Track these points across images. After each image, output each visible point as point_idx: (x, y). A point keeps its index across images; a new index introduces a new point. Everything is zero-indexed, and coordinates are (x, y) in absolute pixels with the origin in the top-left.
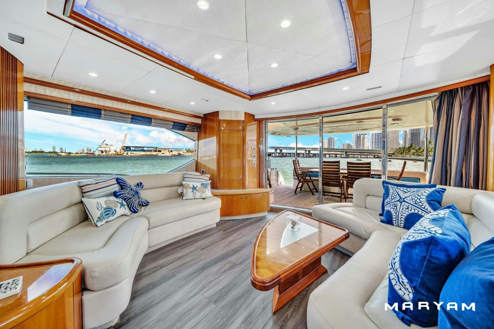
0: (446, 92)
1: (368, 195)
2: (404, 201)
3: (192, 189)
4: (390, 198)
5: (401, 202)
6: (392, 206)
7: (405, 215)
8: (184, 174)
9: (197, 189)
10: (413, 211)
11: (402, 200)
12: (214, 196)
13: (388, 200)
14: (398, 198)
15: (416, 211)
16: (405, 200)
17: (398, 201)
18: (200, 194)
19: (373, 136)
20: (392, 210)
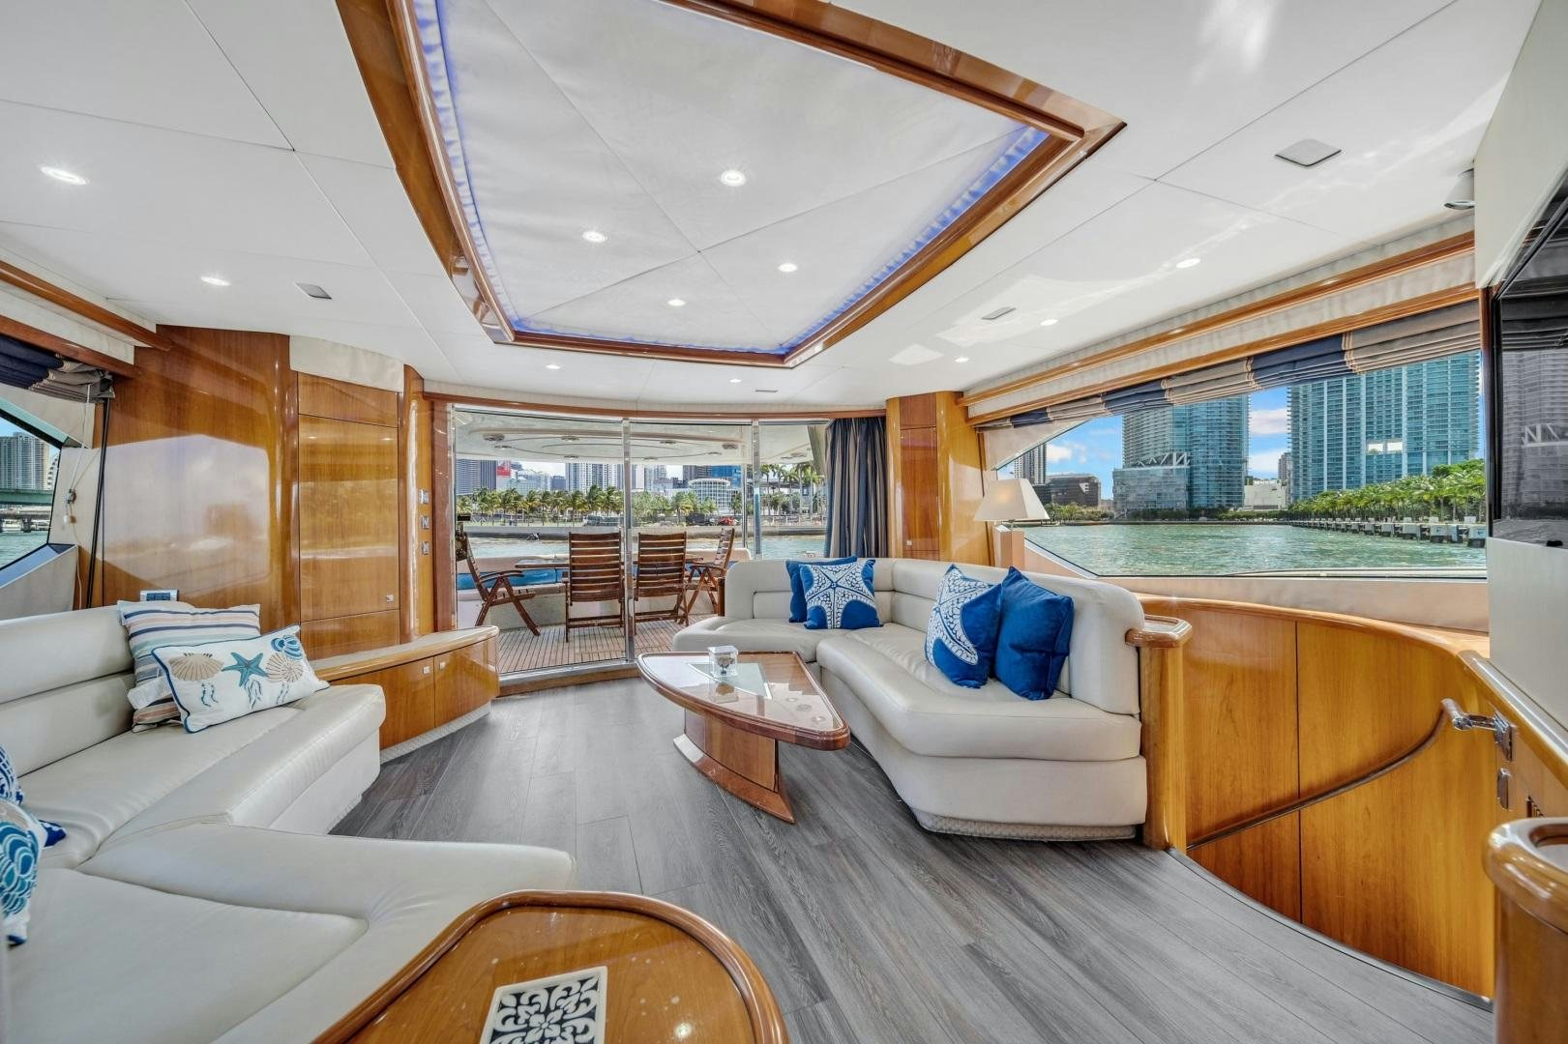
0: (840, 419)
1: (755, 593)
2: (837, 586)
3: (237, 674)
4: (815, 585)
5: (834, 588)
6: (822, 599)
7: (842, 607)
8: (126, 617)
9: (263, 665)
10: (851, 598)
11: (834, 586)
12: (332, 682)
13: (813, 589)
14: (828, 583)
15: (854, 598)
16: (839, 583)
17: (830, 587)
18: (280, 684)
20: (824, 605)
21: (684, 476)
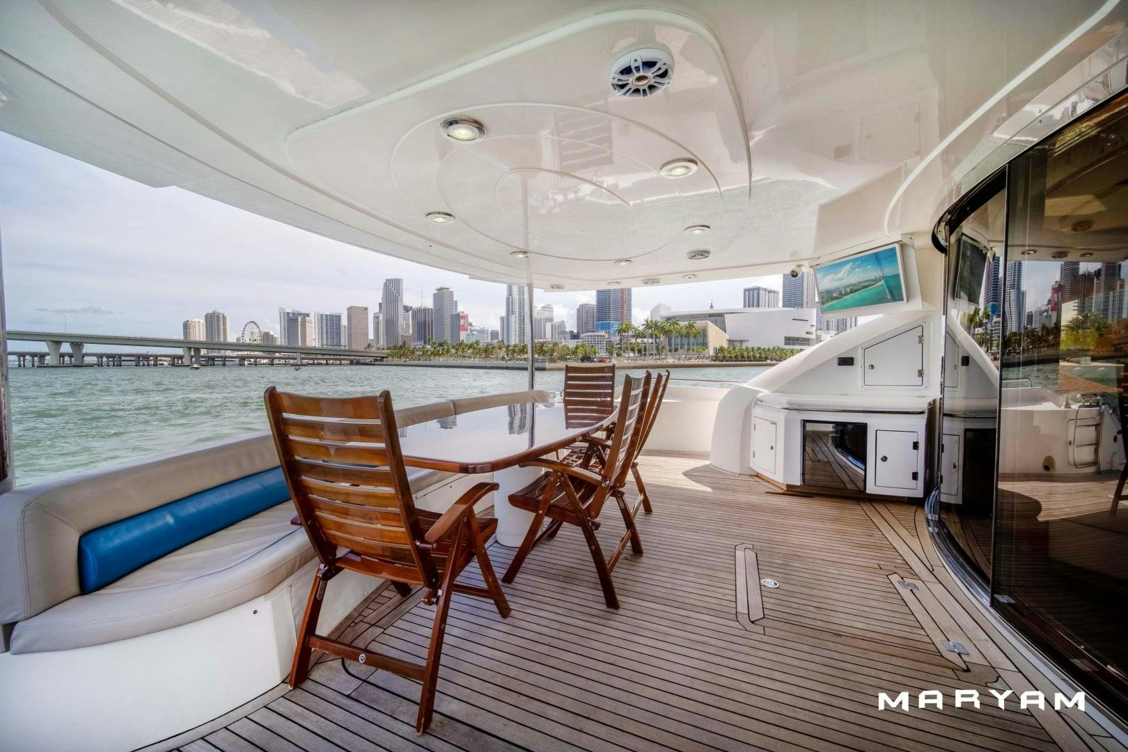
19: (322, 320)
21: (578, 330)
